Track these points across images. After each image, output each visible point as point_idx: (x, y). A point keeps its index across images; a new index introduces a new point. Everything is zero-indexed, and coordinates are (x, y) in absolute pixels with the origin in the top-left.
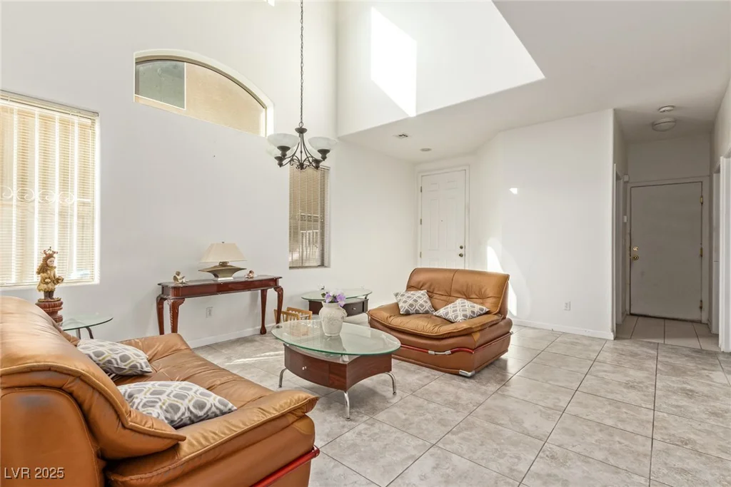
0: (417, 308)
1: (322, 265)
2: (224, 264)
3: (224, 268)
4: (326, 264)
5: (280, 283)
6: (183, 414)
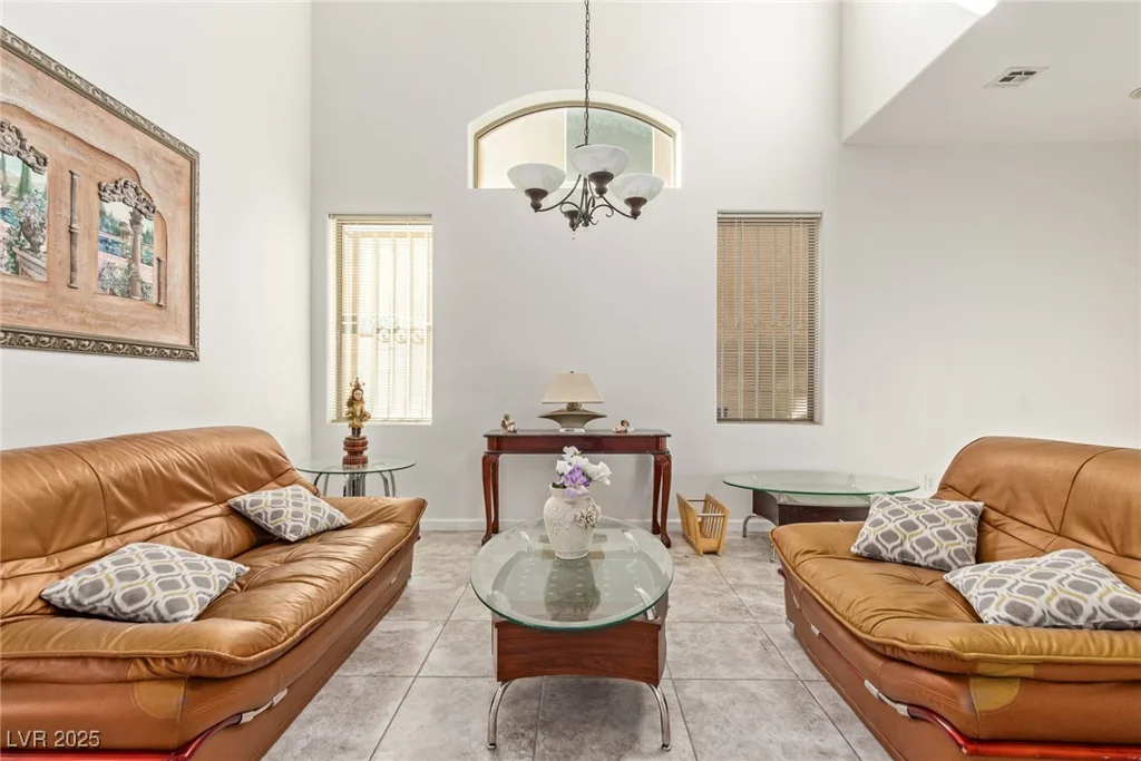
0: (907, 546)
1: (811, 419)
2: (572, 406)
3: (573, 414)
4: (816, 418)
5: (669, 445)
6: (101, 600)
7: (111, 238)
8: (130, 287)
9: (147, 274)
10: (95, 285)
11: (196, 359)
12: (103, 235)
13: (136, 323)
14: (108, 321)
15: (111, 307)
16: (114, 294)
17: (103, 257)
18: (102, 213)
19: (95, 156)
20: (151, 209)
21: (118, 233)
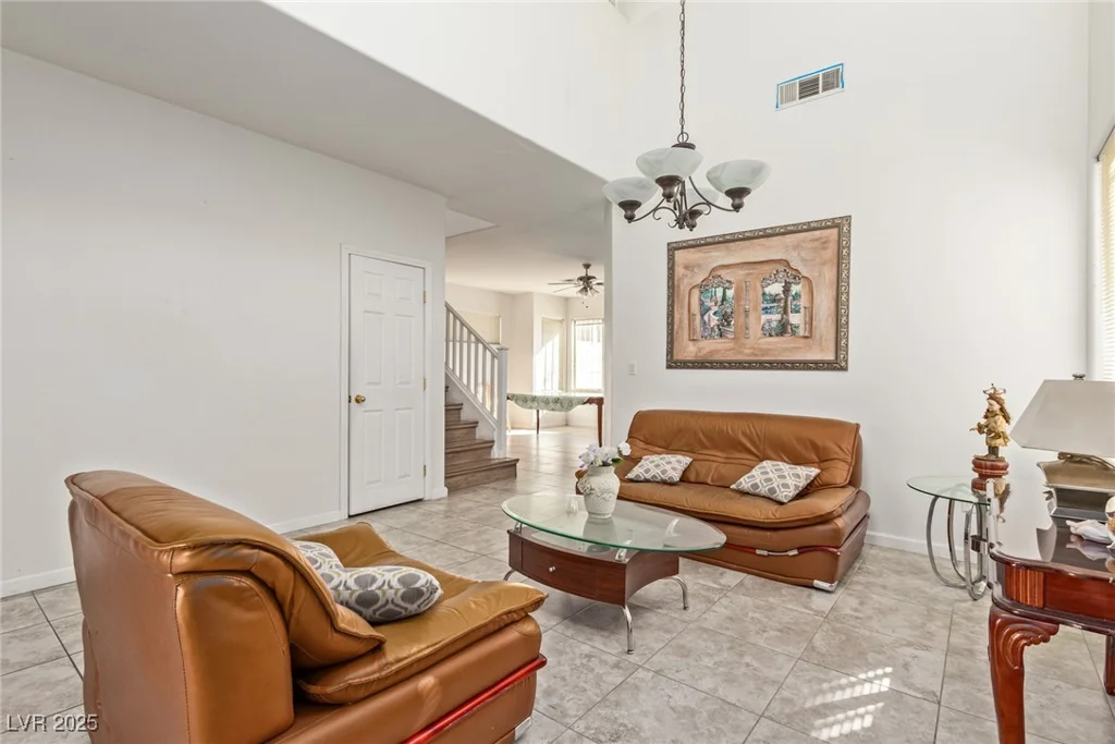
7: (769, 306)
8: (783, 328)
9: (795, 319)
10: (760, 333)
11: (844, 369)
12: (765, 305)
13: (786, 349)
14: (766, 352)
15: (769, 343)
16: (771, 335)
17: (764, 318)
18: (764, 294)
19: (758, 266)
20: (797, 276)
21: (774, 301)
